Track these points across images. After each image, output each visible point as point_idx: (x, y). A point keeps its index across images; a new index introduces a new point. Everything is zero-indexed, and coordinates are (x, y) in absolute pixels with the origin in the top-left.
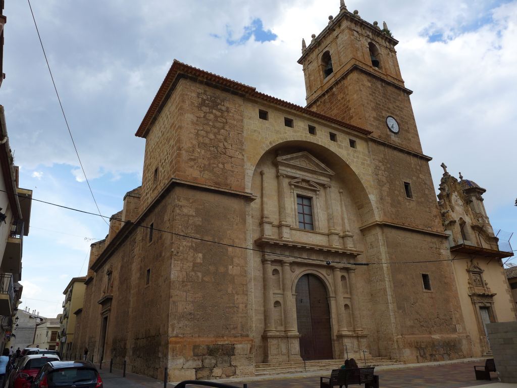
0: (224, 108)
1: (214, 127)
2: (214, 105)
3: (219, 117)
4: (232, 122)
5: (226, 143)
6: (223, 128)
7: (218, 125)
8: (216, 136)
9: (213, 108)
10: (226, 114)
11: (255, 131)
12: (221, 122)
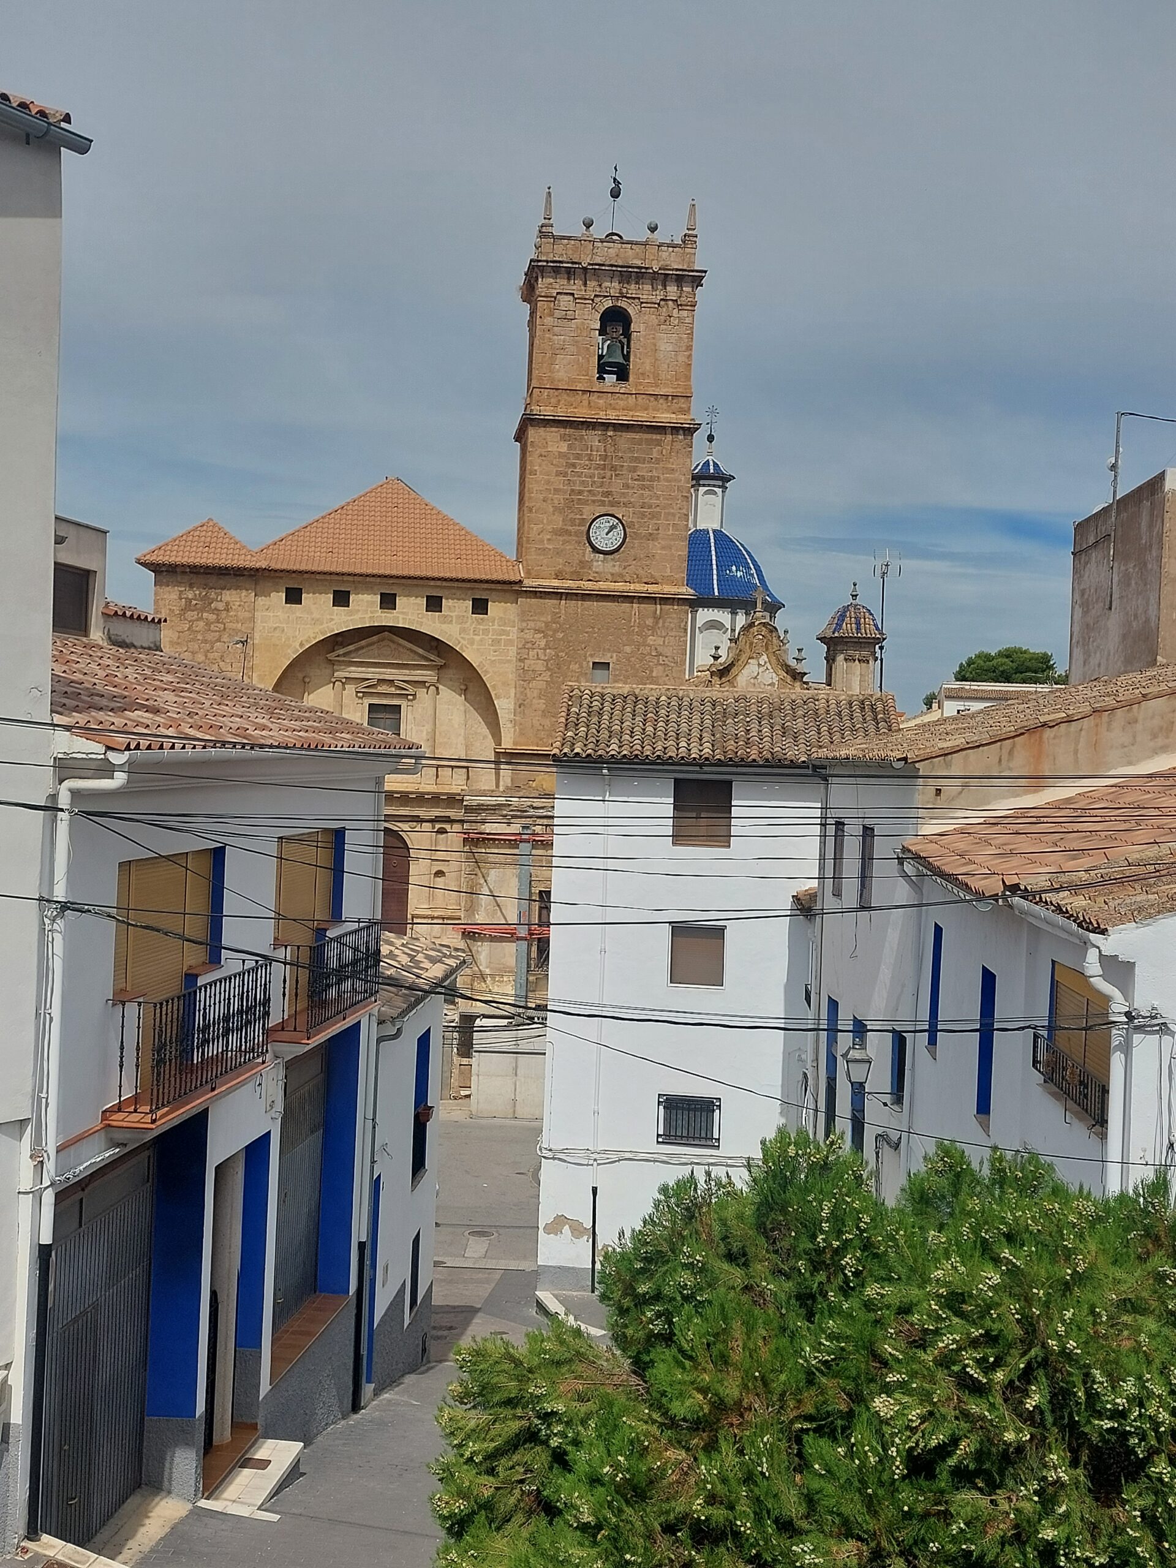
0: (221, 606)
1: (205, 641)
2: (206, 604)
3: (212, 623)
4: (234, 626)
5: (222, 664)
6: (219, 640)
7: (210, 636)
8: (206, 656)
9: (202, 610)
10: (224, 614)
11: (275, 629)
12: (216, 631)
